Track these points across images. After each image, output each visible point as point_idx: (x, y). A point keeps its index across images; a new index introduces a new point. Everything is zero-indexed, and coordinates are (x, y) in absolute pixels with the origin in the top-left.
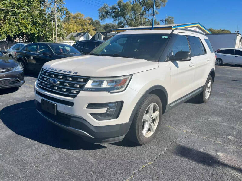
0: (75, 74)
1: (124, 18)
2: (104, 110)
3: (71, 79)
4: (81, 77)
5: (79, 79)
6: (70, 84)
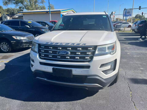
0: (84, 45)
1: (23, 4)
2: (108, 67)
3: (81, 49)
4: (90, 47)
5: (89, 49)
6: (82, 53)
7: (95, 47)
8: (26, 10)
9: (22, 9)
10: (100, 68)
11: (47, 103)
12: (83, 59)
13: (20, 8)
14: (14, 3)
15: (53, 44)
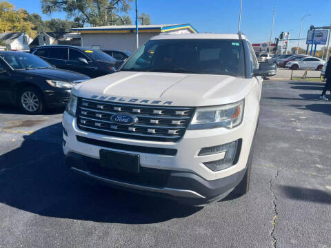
0: (167, 105)
1: (83, 12)
3: (160, 112)
4: (181, 109)
5: (178, 113)
6: (161, 121)
7: (191, 111)
8: (89, 25)
9: (81, 22)
10: (199, 155)
11: (85, 222)
12: (163, 134)
13: (77, 20)
14: (65, 9)
15: (106, 100)
